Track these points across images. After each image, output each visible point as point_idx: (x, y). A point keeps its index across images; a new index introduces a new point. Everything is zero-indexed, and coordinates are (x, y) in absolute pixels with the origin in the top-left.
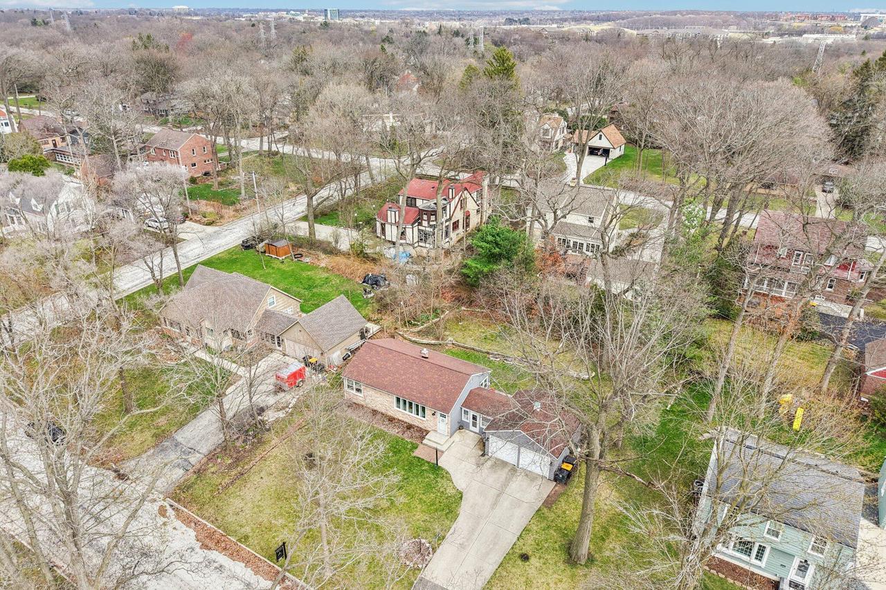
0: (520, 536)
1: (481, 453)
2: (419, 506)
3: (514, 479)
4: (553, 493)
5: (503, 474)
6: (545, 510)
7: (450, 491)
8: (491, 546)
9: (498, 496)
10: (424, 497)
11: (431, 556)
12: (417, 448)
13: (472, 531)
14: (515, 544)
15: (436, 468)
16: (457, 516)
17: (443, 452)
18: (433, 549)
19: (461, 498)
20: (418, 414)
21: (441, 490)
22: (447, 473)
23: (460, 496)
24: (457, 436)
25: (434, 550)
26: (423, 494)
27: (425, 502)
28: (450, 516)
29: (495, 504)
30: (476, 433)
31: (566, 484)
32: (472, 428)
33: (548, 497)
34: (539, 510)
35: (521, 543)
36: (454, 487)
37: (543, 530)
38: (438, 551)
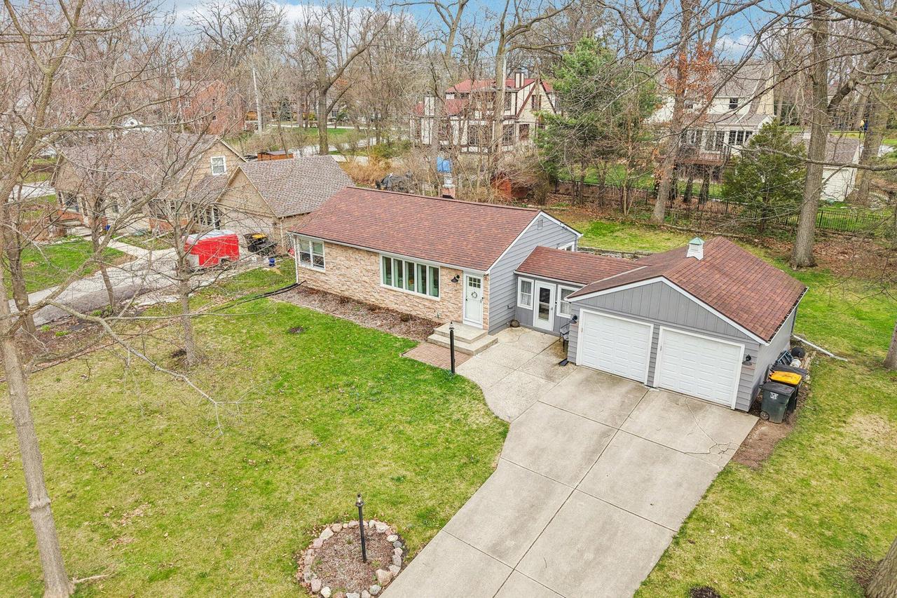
0: (683, 531)
1: (557, 360)
2: (392, 448)
3: (643, 405)
4: (755, 436)
5: (615, 397)
6: (744, 474)
7: (477, 419)
8: (589, 556)
9: (605, 434)
10: (409, 430)
11: (394, 569)
12: (414, 346)
13: (529, 511)
14: (666, 555)
15: (449, 378)
16: (490, 472)
17: (469, 354)
18: (405, 551)
19: (504, 435)
20: (424, 292)
21: (454, 417)
22: (475, 387)
23: (503, 430)
24: (504, 336)
25: (408, 556)
26: (410, 423)
27: (409, 438)
28: (469, 472)
29: (595, 453)
30: (545, 332)
31: (785, 421)
32: (538, 322)
33: (744, 444)
34: (726, 472)
35: (686, 552)
36: (489, 413)
37: (754, 522)
38: (422, 556)
